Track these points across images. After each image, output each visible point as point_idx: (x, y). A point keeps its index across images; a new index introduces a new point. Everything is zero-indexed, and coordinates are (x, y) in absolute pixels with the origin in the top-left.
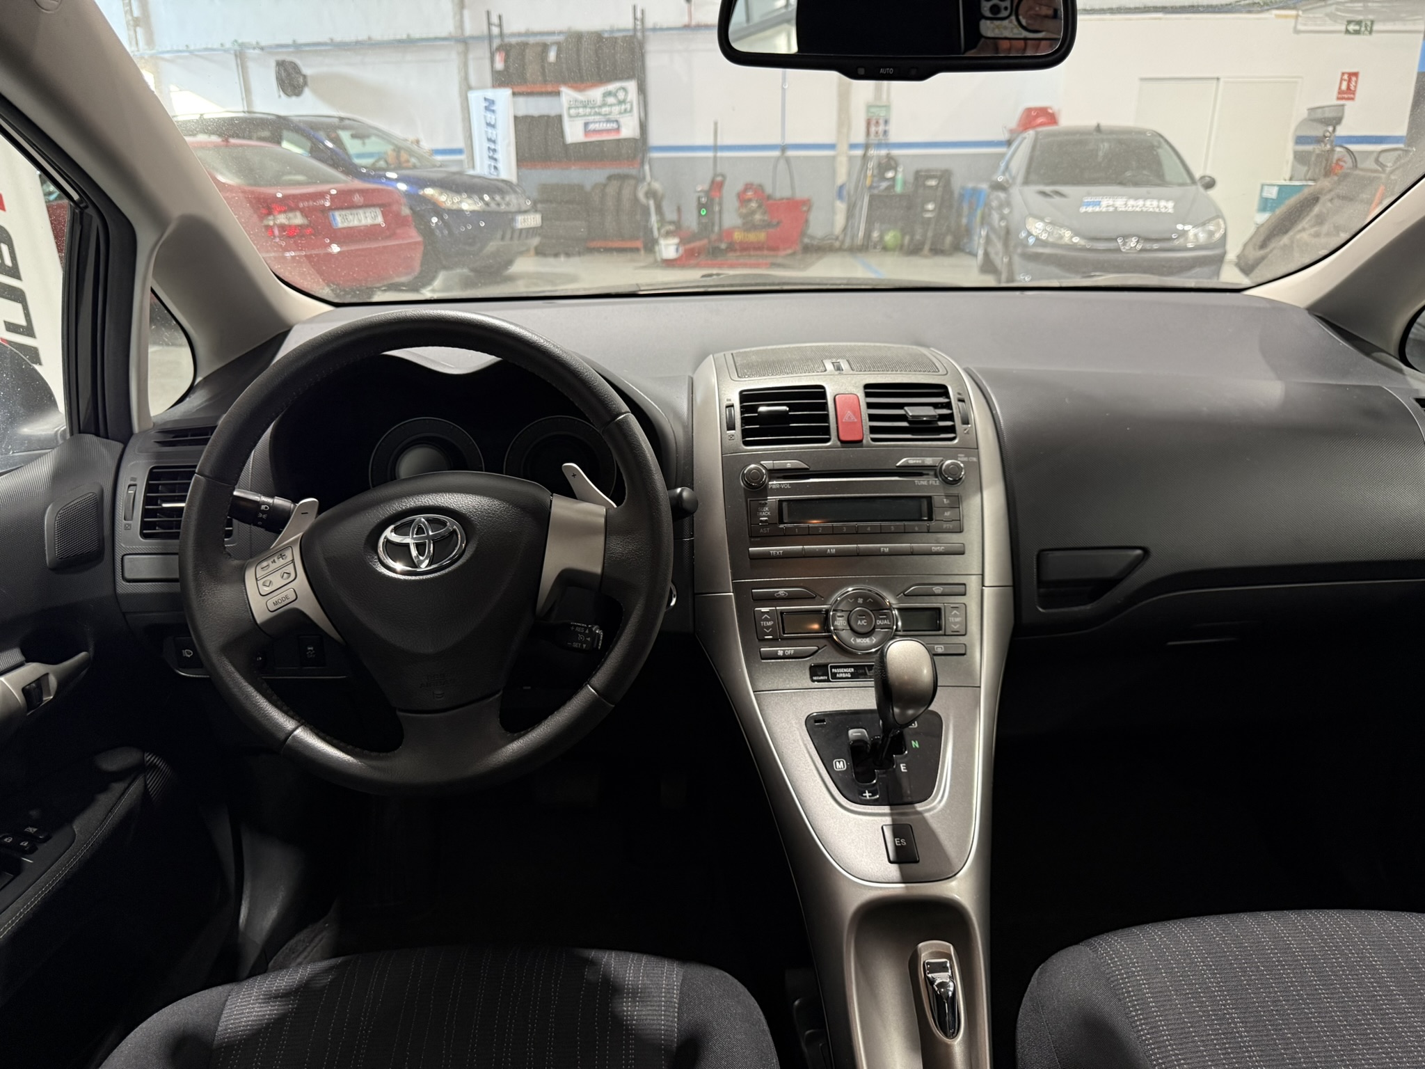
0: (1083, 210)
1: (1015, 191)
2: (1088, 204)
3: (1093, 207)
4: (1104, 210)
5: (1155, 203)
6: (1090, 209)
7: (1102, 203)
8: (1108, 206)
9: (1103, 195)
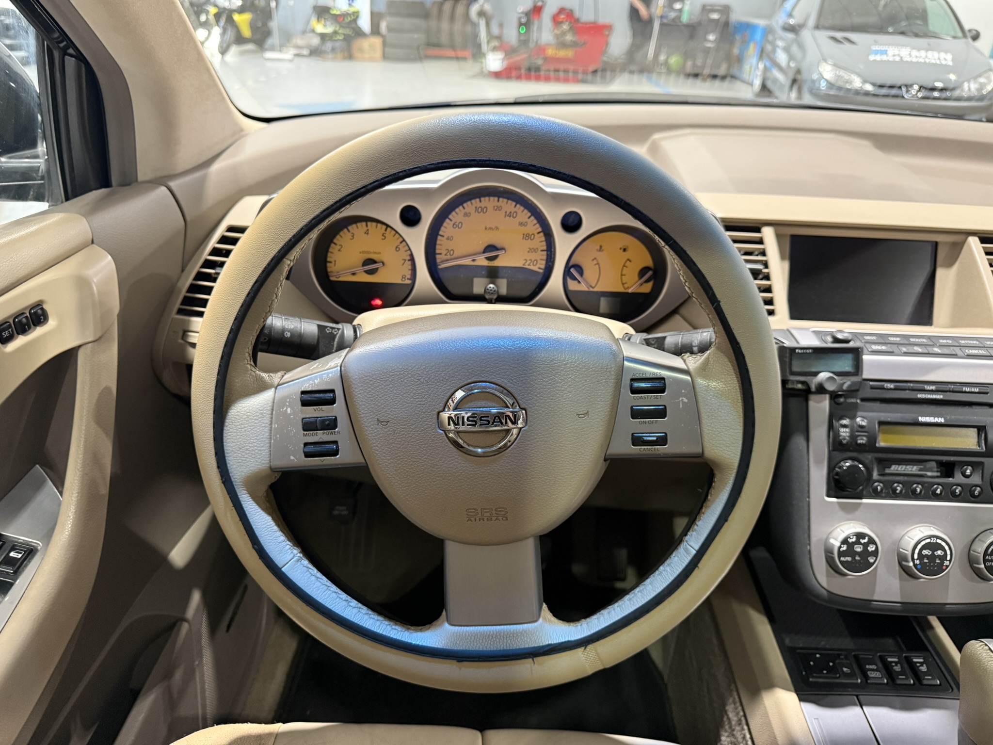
0: (872, 58)
1: (807, 35)
2: (876, 53)
3: (881, 56)
4: (891, 59)
5: (936, 54)
6: (878, 58)
7: (888, 52)
8: (894, 56)
9: (889, 45)
